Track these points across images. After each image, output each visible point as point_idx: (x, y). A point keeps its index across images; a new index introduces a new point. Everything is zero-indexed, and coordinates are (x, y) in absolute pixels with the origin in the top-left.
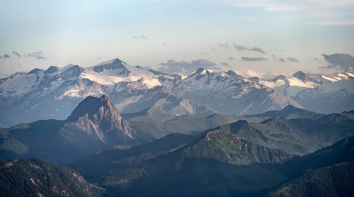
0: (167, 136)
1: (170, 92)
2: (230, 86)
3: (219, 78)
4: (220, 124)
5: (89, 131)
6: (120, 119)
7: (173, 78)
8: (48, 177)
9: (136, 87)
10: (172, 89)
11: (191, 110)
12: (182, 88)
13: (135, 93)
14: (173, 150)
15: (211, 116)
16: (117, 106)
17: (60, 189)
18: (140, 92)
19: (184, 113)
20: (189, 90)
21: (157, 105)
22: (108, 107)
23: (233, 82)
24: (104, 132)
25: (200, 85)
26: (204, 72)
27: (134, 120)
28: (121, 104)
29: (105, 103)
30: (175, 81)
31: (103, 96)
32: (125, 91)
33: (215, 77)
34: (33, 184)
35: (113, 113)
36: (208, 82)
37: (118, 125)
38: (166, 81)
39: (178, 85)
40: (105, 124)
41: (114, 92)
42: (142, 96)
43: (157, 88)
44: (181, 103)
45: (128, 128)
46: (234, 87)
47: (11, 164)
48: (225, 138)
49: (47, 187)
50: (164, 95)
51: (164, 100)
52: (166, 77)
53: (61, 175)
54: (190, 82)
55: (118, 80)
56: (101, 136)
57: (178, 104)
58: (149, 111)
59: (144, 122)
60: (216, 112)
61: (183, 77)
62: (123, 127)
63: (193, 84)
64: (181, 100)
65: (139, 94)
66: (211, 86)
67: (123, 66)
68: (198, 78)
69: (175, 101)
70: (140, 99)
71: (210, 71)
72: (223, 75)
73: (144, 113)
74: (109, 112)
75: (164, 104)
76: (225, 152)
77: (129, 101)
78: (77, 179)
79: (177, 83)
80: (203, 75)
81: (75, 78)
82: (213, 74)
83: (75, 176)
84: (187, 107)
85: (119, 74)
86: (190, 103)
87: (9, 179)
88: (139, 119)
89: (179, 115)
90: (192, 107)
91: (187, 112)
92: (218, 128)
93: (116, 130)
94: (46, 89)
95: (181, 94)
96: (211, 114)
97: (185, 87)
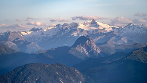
0: (116, 53)
1: (117, 34)
2: (143, 31)
3: (138, 27)
4: (139, 48)
5: (82, 51)
6: (95, 46)
7: (118, 28)
8: (64, 72)
9: (102, 32)
10: (118, 33)
11: (126, 41)
12: (122, 32)
13: (102, 34)
14: (118, 59)
15: (135, 44)
16: (94, 40)
17: (69, 77)
18: (104, 34)
20: (125, 33)
21: (111, 39)
22: (90, 41)
23: (144, 29)
24: (88, 51)
25: (130, 31)
26: (132, 25)
27: (101, 46)
28: (96, 39)
29: (88, 39)
30: (119, 29)
31: (88, 36)
32: (98, 34)
33: (136, 27)
34: (57, 75)
35: (92, 43)
36: (133, 29)
37: (94, 48)
38: (115, 29)
39: (120, 31)
40: (89, 48)
41: (92, 34)
42: (105, 35)
43: (111, 32)
44: (122, 39)
45: (99, 50)
46: (145, 31)
47: (48, 66)
48: (141, 54)
49: (63, 76)
50: (114, 35)
51: (114, 38)
52: (115, 27)
53: (70, 70)
54: (126, 29)
55: (95, 28)
56: (87, 53)
57: (120, 39)
58: (108, 42)
59: (105, 47)
60: (137, 42)
61: (122, 27)
62: (96, 49)
63: (127, 30)
64: (122, 37)
65: (103, 35)
66: (135, 31)
67: (96, 23)
68: (129, 28)
69: (119, 38)
70: (104, 37)
71: (134, 24)
72: (140, 26)
73: (106, 43)
74: (90, 43)
75: (114, 39)
76: (141, 60)
77: (99, 38)
78: (77, 72)
79: (120, 30)
80: (132, 26)
81: (75, 28)
82: (136, 26)
83: (76, 71)
84: (124, 40)
85: (95, 26)
86: (126, 38)
87: (47, 73)
88: (104, 46)
89: (121, 44)
90: (127, 40)
91: (125, 43)
92: (138, 49)
93: (93, 51)
94: (63, 33)
95: (122, 35)
96: (135, 43)
97: (123, 31)
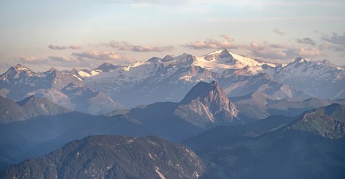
0: (269, 117)
1: (272, 79)
2: (325, 73)
3: (315, 66)
4: (316, 107)
5: (201, 113)
6: (227, 102)
7: (274, 66)
8: (164, 153)
9: (242, 73)
10: (274, 76)
11: (290, 94)
12: (283, 75)
13: (241, 78)
14: (274, 129)
15: (308, 100)
16: (225, 91)
17: (175, 164)
18: (246, 78)
19: (284, 97)
20: (288, 76)
21: (261, 89)
22: (217, 92)
23: (327, 70)
24: (213, 113)
25: (298, 72)
26: (302, 60)
27: (239, 102)
28: (229, 89)
29: (214, 88)
30: (276, 68)
31: (213, 82)
32: (233, 77)
33: (311, 65)
34: (151, 159)
35: (221, 97)
36: (305, 70)
37: (226, 107)
38: (268, 69)
39: (278, 73)
40: (215, 106)
41: (223, 78)
42: (247, 81)
43: (261, 74)
44: (282, 88)
45: (234, 110)
46: (328, 74)
47: (132, 141)
48: (321, 119)
49: (163, 161)
50: (267, 81)
51: (266, 86)
52: (268, 64)
53: (176, 150)
54: (289, 69)
55: (228, 67)
56: (211, 117)
57: (279, 89)
58: (253, 95)
59: (248, 105)
60: (312, 96)
61: (283, 66)
62: (230, 108)
63: (292, 71)
64: (281, 85)
65: (244, 80)
66: (307, 74)
67: (231, 55)
68: (296, 66)
69: (276, 86)
70: (246, 84)
71: (307, 60)
72: (319, 64)
73: (249, 96)
74: (218, 96)
75: (267, 88)
76: (320, 131)
77: (236, 86)
78: (189, 154)
79: (278, 70)
80: (302, 63)
81: (188, 66)
82: (310, 63)
83: (188, 151)
84: (287, 92)
85: (227, 63)
86: (290, 88)
87: (130, 154)
88: (245, 102)
89: (280, 99)
90: (292, 92)
91: (287, 96)
92: (314, 110)
93: (224, 111)
94: (162, 75)
95: (282, 80)
96: (308, 98)
97: (285, 74)
